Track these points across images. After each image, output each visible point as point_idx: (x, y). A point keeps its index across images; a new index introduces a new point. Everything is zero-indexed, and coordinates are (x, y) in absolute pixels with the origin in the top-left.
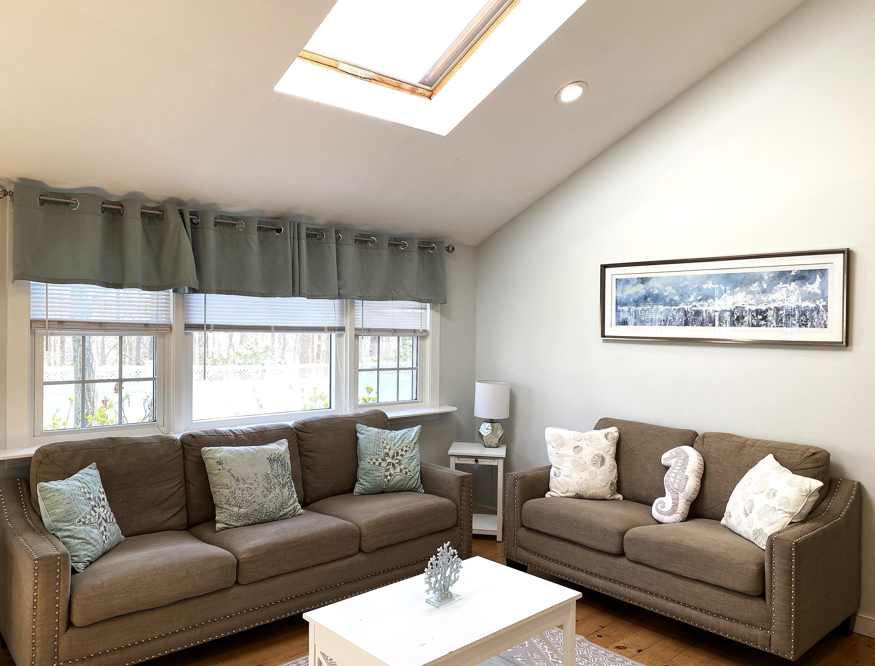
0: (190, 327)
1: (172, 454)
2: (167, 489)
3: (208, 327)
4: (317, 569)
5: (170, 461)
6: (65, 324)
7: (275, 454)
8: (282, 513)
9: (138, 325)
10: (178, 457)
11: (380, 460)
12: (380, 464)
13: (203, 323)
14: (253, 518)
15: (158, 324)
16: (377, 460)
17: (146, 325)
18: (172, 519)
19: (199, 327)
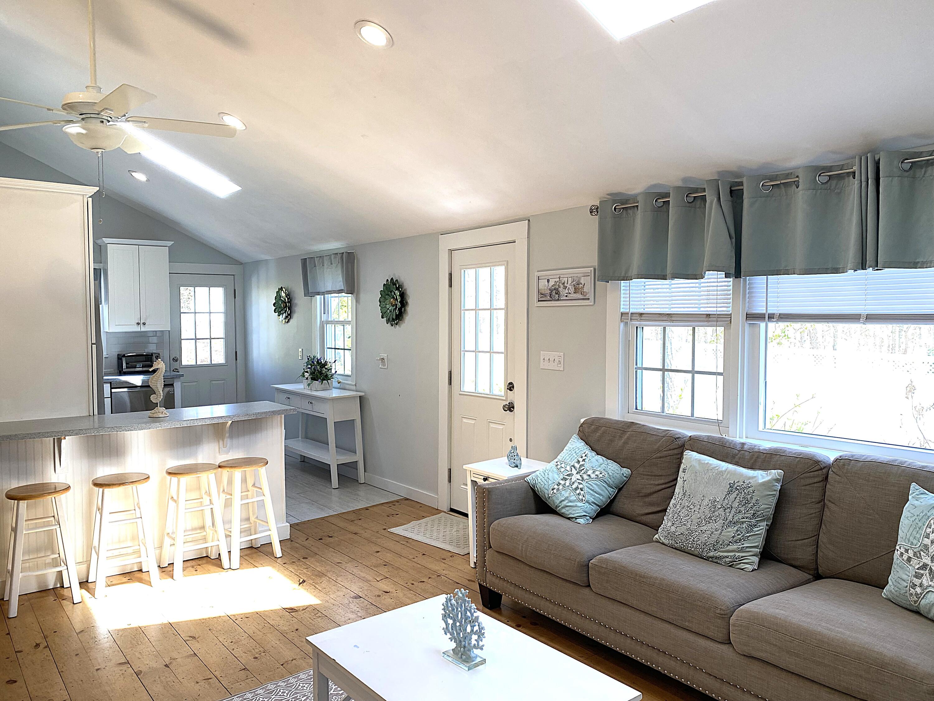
0: (750, 317)
1: (665, 451)
2: (652, 484)
3: (771, 317)
4: (667, 626)
5: (660, 458)
6: (644, 315)
7: (744, 482)
8: (711, 554)
9: (698, 316)
10: (670, 456)
11: (911, 554)
12: (909, 559)
13: (765, 312)
14: (680, 543)
15: (718, 315)
16: (907, 551)
17: (708, 315)
18: (651, 516)
19: (761, 317)
